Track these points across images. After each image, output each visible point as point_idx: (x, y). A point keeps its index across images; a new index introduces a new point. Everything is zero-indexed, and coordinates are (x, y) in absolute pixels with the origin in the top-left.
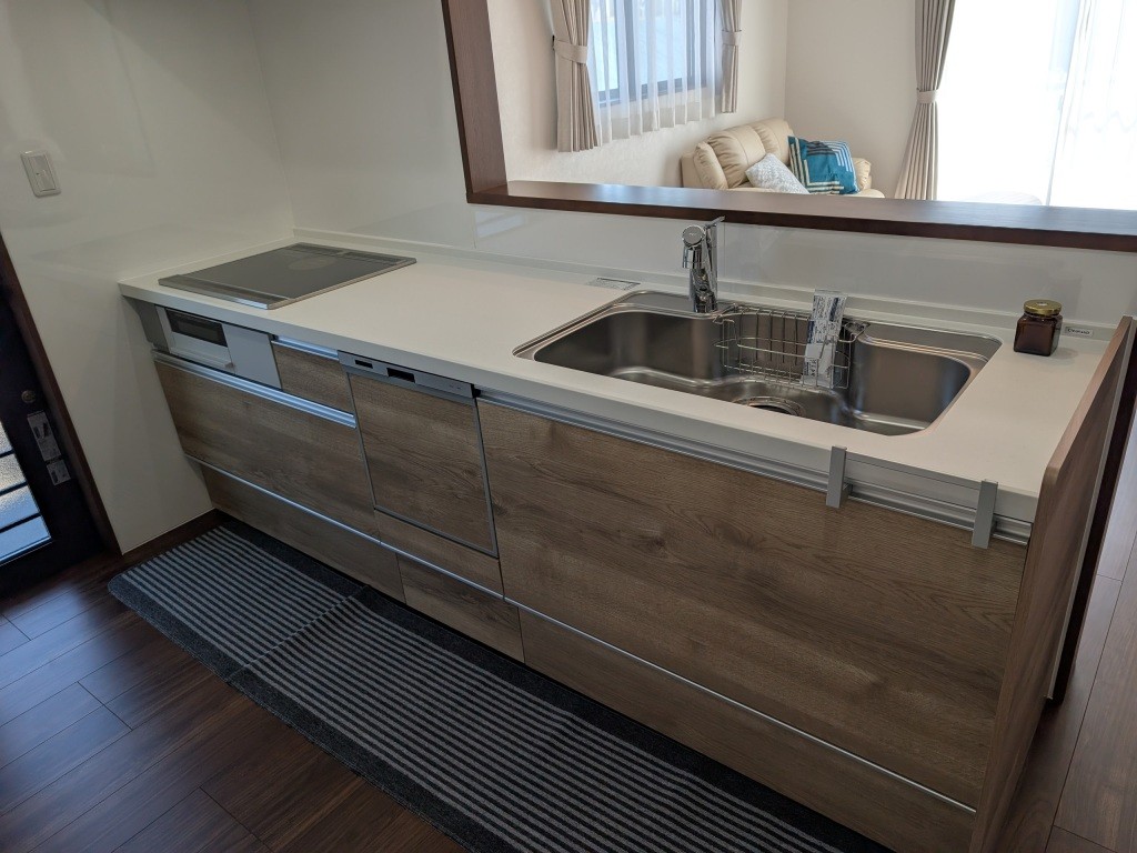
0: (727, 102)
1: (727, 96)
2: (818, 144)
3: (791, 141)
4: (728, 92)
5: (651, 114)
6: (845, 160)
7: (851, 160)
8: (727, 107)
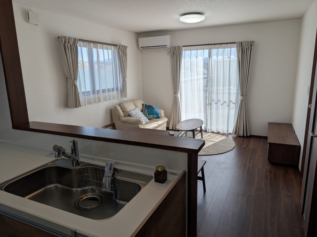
0: (124, 95)
1: (124, 93)
2: (150, 106)
3: (143, 105)
4: (124, 92)
5: (100, 98)
6: (157, 110)
7: (159, 110)
8: (124, 96)
